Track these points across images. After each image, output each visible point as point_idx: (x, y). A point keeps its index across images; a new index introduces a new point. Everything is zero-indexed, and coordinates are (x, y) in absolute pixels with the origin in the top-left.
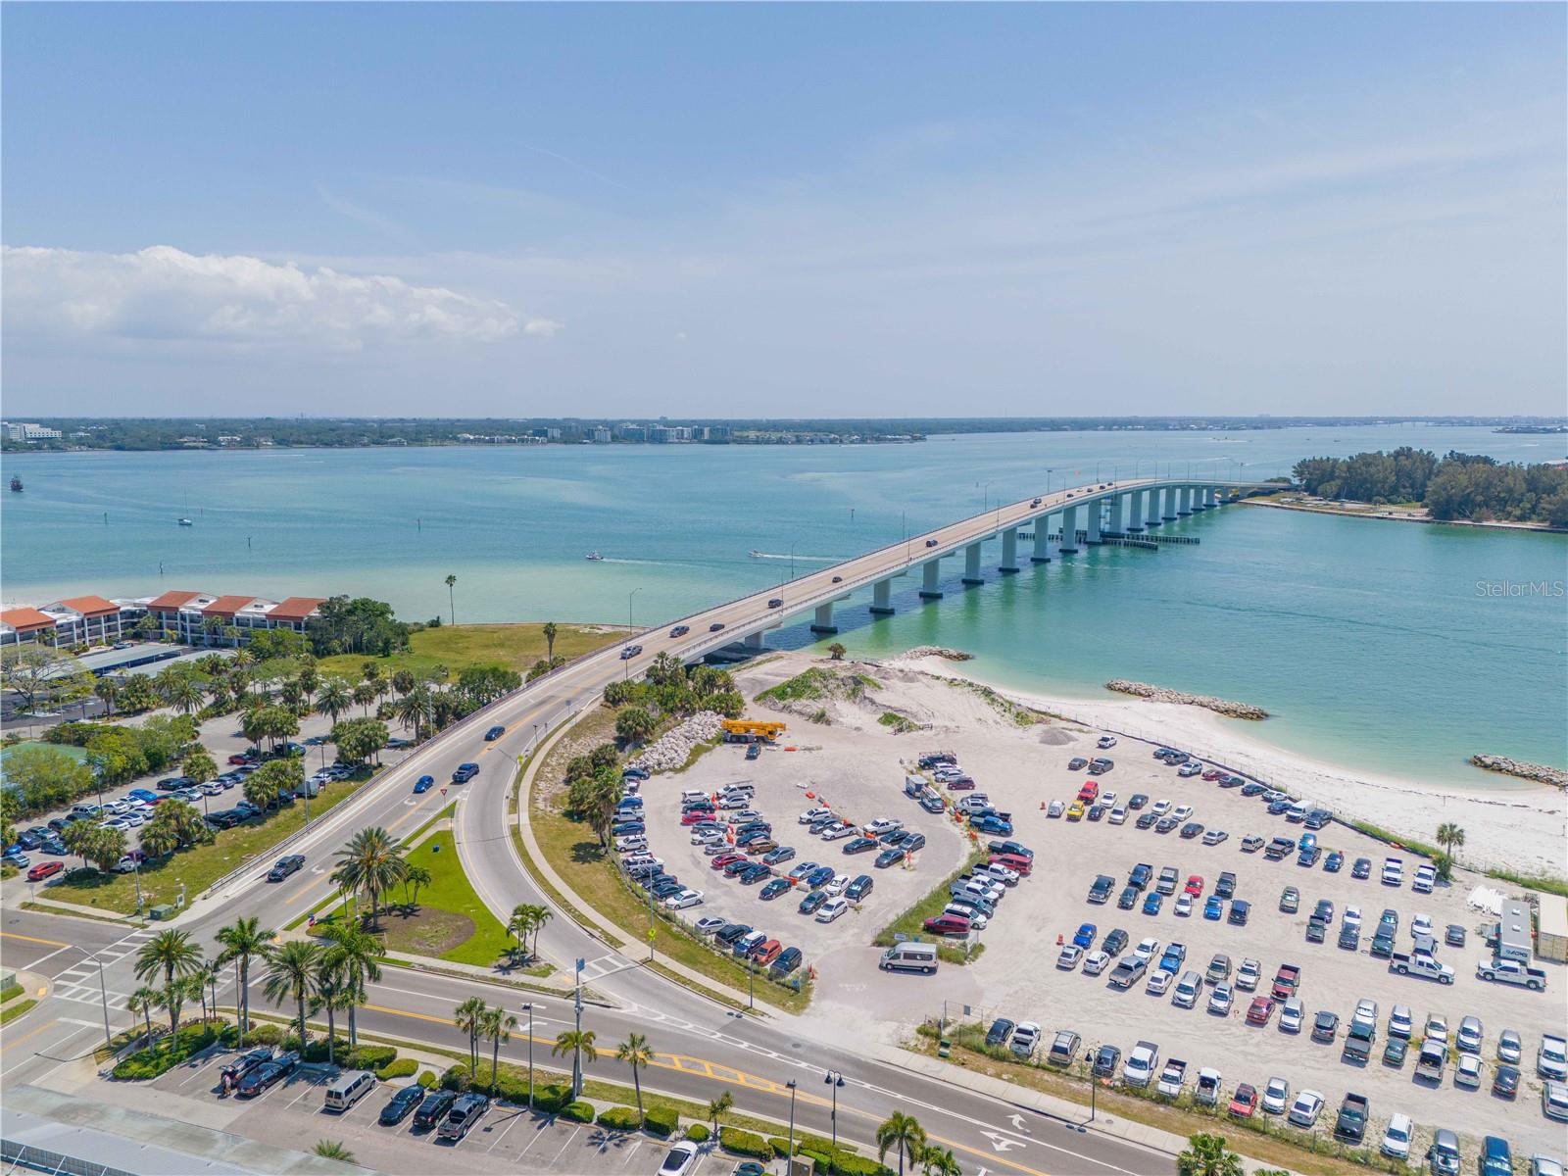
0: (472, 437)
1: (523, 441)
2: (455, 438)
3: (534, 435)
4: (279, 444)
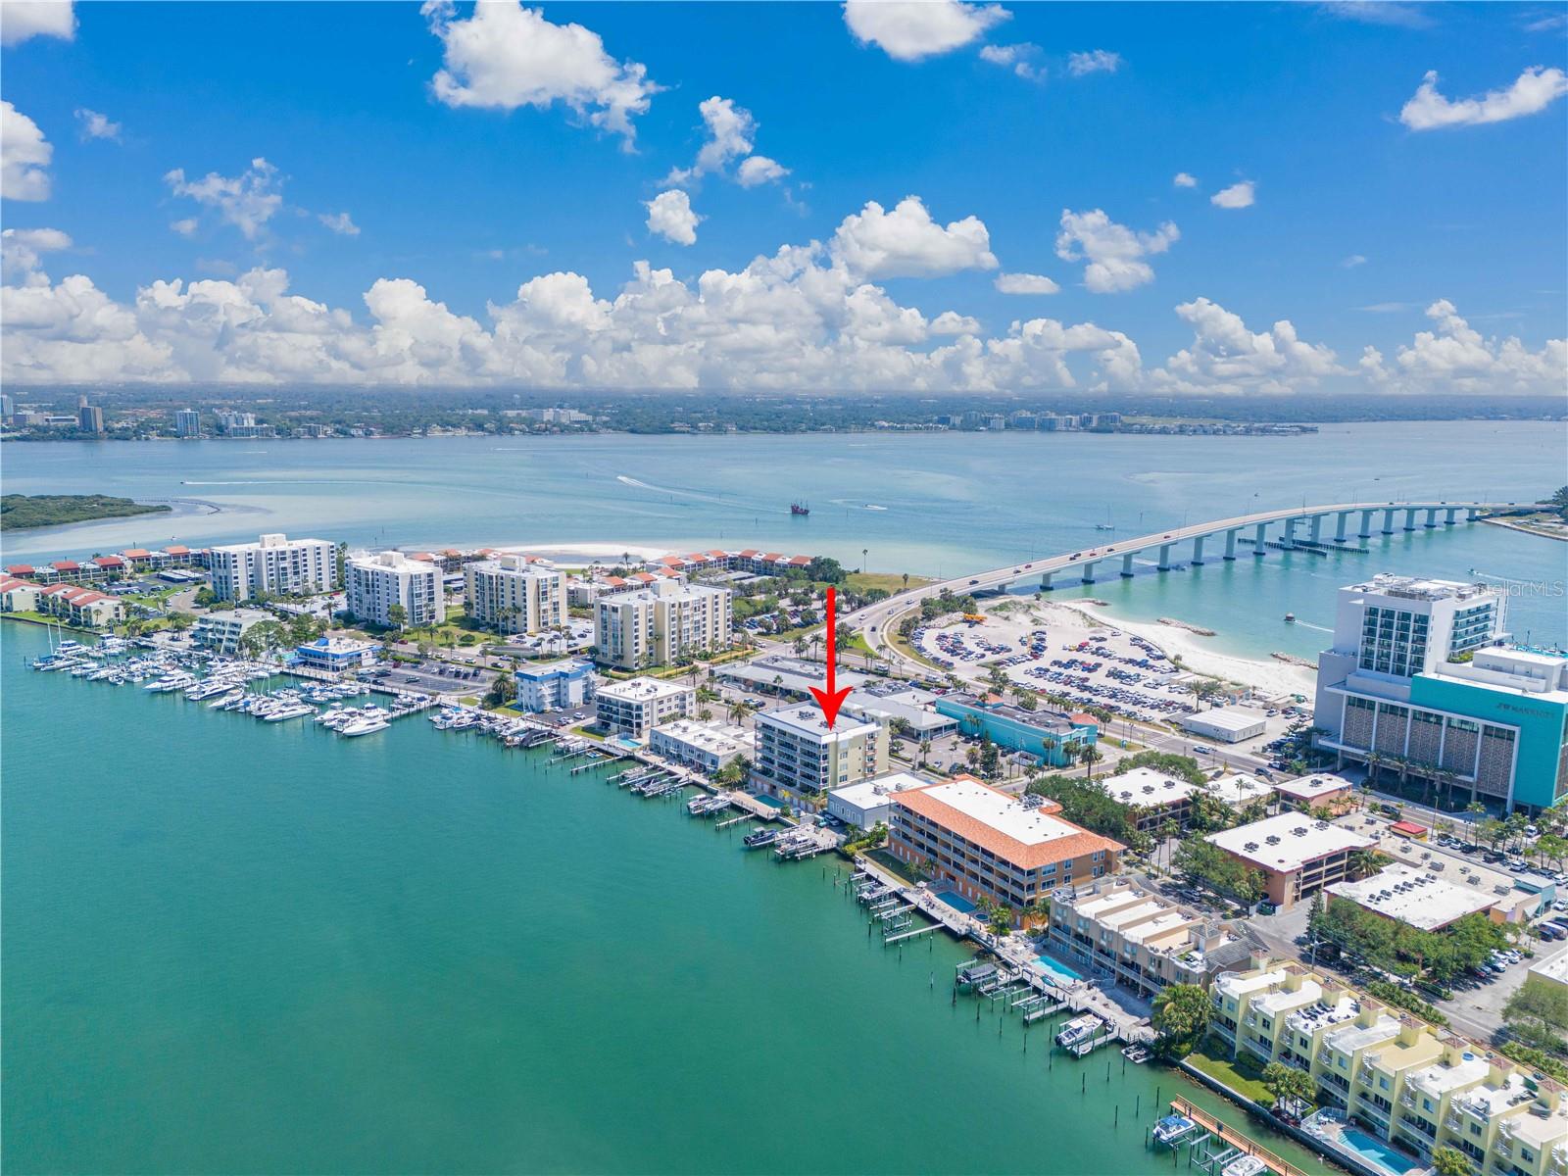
0: (886, 425)
1: (927, 428)
2: (873, 425)
3: (939, 422)
4: (741, 429)
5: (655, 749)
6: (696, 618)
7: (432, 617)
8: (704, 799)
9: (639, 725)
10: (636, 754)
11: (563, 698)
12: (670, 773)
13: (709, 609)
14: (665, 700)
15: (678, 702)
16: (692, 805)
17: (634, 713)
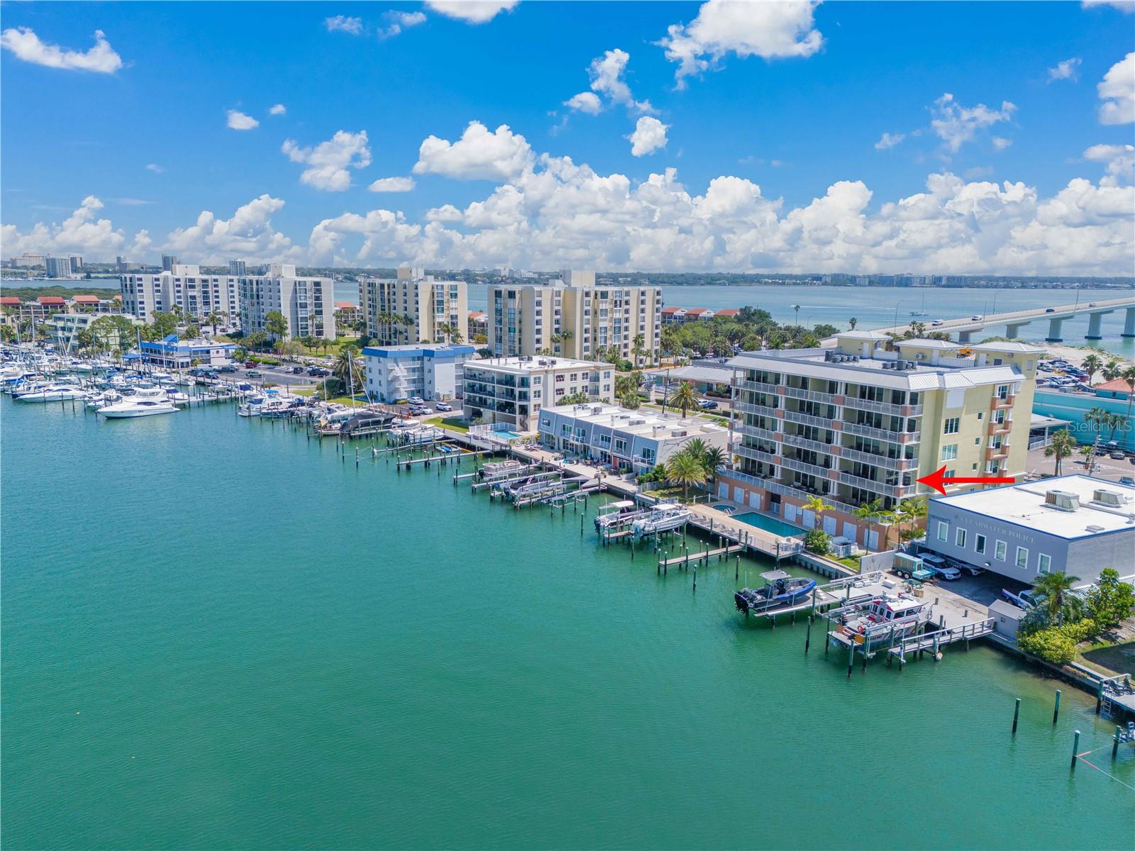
5: (546, 442)
6: (617, 316)
7: (320, 333)
8: (629, 510)
9: (524, 410)
10: (514, 448)
11: (427, 388)
12: (567, 474)
13: (633, 308)
14: (567, 376)
15: (587, 383)
16: (605, 520)
17: (517, 390)
